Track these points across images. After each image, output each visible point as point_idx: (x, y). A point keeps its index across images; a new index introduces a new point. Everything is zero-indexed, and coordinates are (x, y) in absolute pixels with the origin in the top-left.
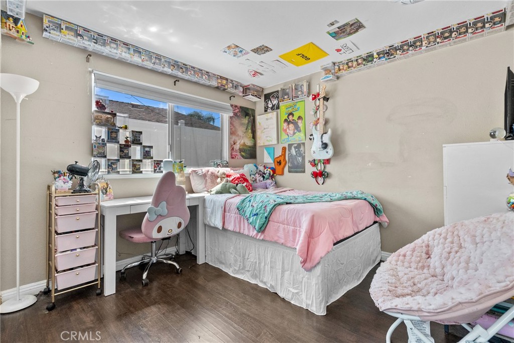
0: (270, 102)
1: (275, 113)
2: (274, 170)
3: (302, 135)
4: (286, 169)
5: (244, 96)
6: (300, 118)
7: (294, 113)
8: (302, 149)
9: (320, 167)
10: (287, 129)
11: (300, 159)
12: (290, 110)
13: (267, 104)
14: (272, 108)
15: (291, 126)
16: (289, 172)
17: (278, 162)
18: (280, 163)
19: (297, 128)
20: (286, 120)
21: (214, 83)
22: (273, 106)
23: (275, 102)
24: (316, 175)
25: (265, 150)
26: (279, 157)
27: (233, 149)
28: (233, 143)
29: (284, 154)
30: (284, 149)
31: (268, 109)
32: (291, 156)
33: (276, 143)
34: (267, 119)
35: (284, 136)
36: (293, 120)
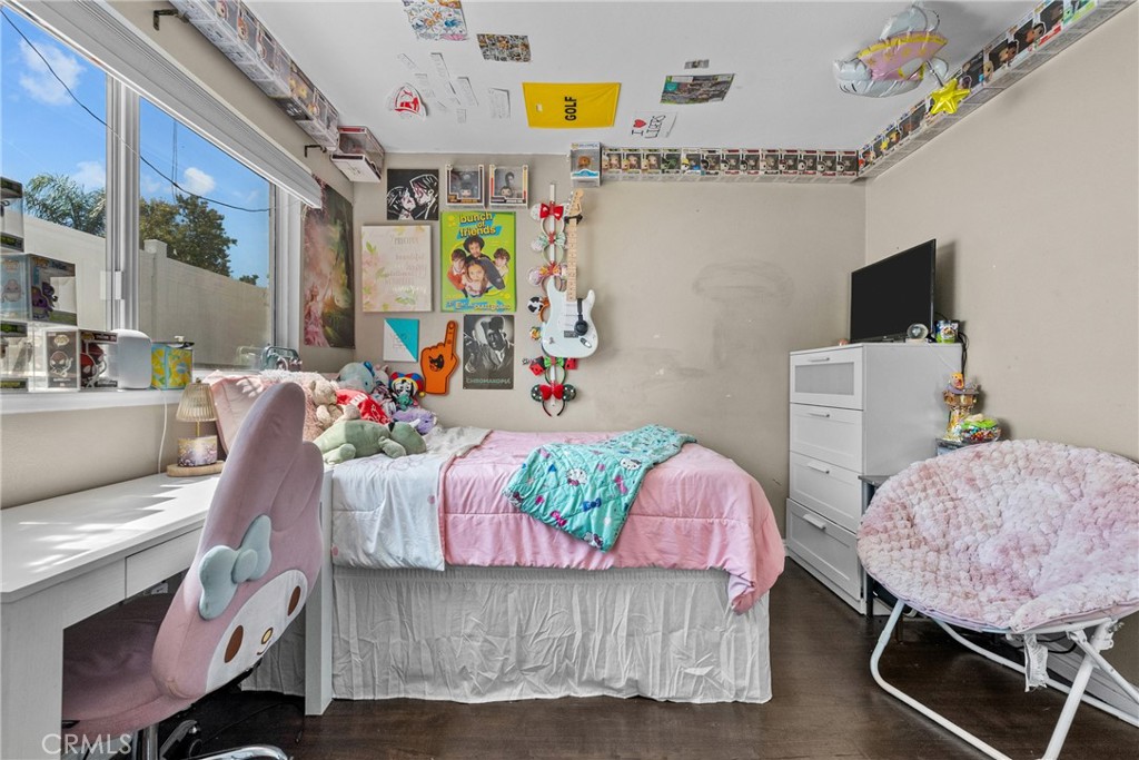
0: (407, 194)
1: (427, 228)
3: (506, 295)
4: (457, 380)
5: (335, 157)
6: (501, 253)
7: (484, 238)
8: (505, 329)
9: (556, 375)
10: (464, 277)
11: (500, 355)
12: (474, 229)
13: (399, 198)
14: (417, 214)
15: (475, 270)
16: (466, 386)
17: (432, 361)
18: (439, 363)
19: (493, 276)
20: (458, 254)
22: (420, 208)
23: (426, 198)
24: (543, 394)
25: (386, 324)
26: (436, 347)
27: (309, 313)
28: (309, 296)
29: (450, 340)
30: (452, 326)
31: (400, 212)
32: (471, 346)
33: (429, 309)
34: (399, 241)
36: (482, 256)
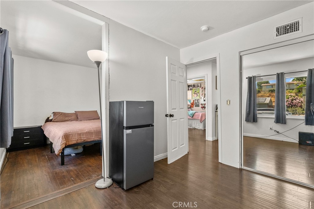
1: (191, 91)
2: (191, 106)
3: (199, 97)
4: (194, 106)
6: (198, 93)
8: (199, 101)
9: (203, 105)
11: (198, 103)
12: (195, 90)
14: (190, 89)
15: (196, 95)
16: (195, 107)
18: (192, 104)
19: (197, 95)
20: (194, 93)
22: (191, 89)
23: (191, 88)
24: (202, 107)
29: (194, 102)
30: (194, 101)
32: (195, 102)
33: (191, 99)
35: (194, 97)
36: (196, 93)
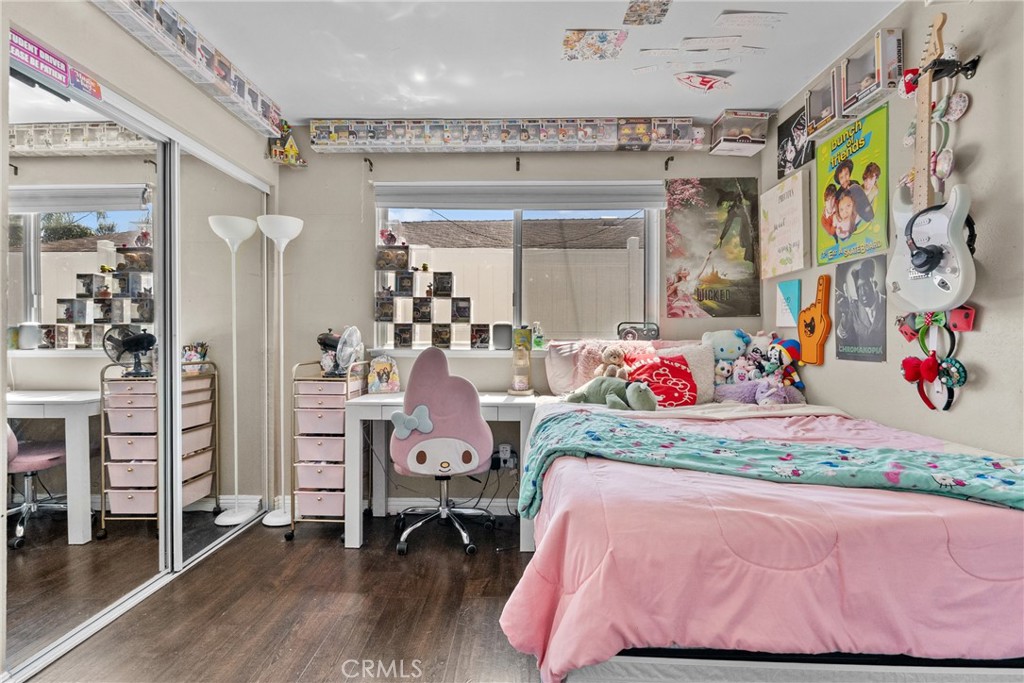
0: (790, 143)
2: (795, 349)
4: (831, 347)
5: (711, 149)
6: (871, 170)
7: (852, 158)
8: (876, 277)
9: (936, 342)
10: (835, 218)
11: (869, 313)
12: (843, 152)
13: (784, 153)
14: (797, 164)
15: (845, 205)
16: (841, 355)
17: (807, 326)
18: (811, 327)
19: (862, 207)
20: (830, 190)
21: (611, 140)
22: (798, 153)
25: (778, 290)
26: (809, 309)
27: (675, 292)
28: (673, 278)
29: (824, 299)
30: (826, 281)
31: (784, 167)
32: (844, 302)
33: (802, 266)
34: (782, 198)
35: (823, 241)
36: (851, 182)
